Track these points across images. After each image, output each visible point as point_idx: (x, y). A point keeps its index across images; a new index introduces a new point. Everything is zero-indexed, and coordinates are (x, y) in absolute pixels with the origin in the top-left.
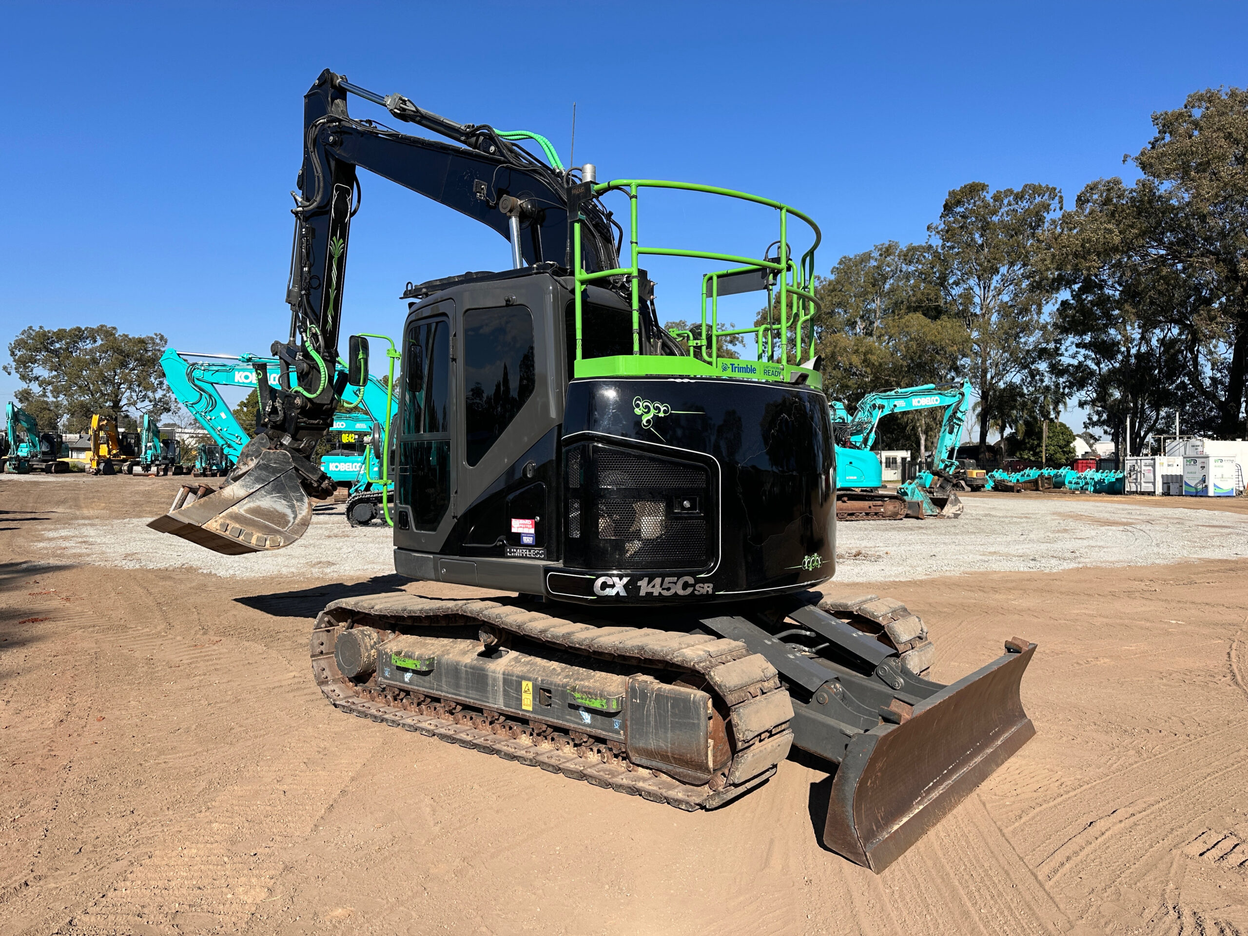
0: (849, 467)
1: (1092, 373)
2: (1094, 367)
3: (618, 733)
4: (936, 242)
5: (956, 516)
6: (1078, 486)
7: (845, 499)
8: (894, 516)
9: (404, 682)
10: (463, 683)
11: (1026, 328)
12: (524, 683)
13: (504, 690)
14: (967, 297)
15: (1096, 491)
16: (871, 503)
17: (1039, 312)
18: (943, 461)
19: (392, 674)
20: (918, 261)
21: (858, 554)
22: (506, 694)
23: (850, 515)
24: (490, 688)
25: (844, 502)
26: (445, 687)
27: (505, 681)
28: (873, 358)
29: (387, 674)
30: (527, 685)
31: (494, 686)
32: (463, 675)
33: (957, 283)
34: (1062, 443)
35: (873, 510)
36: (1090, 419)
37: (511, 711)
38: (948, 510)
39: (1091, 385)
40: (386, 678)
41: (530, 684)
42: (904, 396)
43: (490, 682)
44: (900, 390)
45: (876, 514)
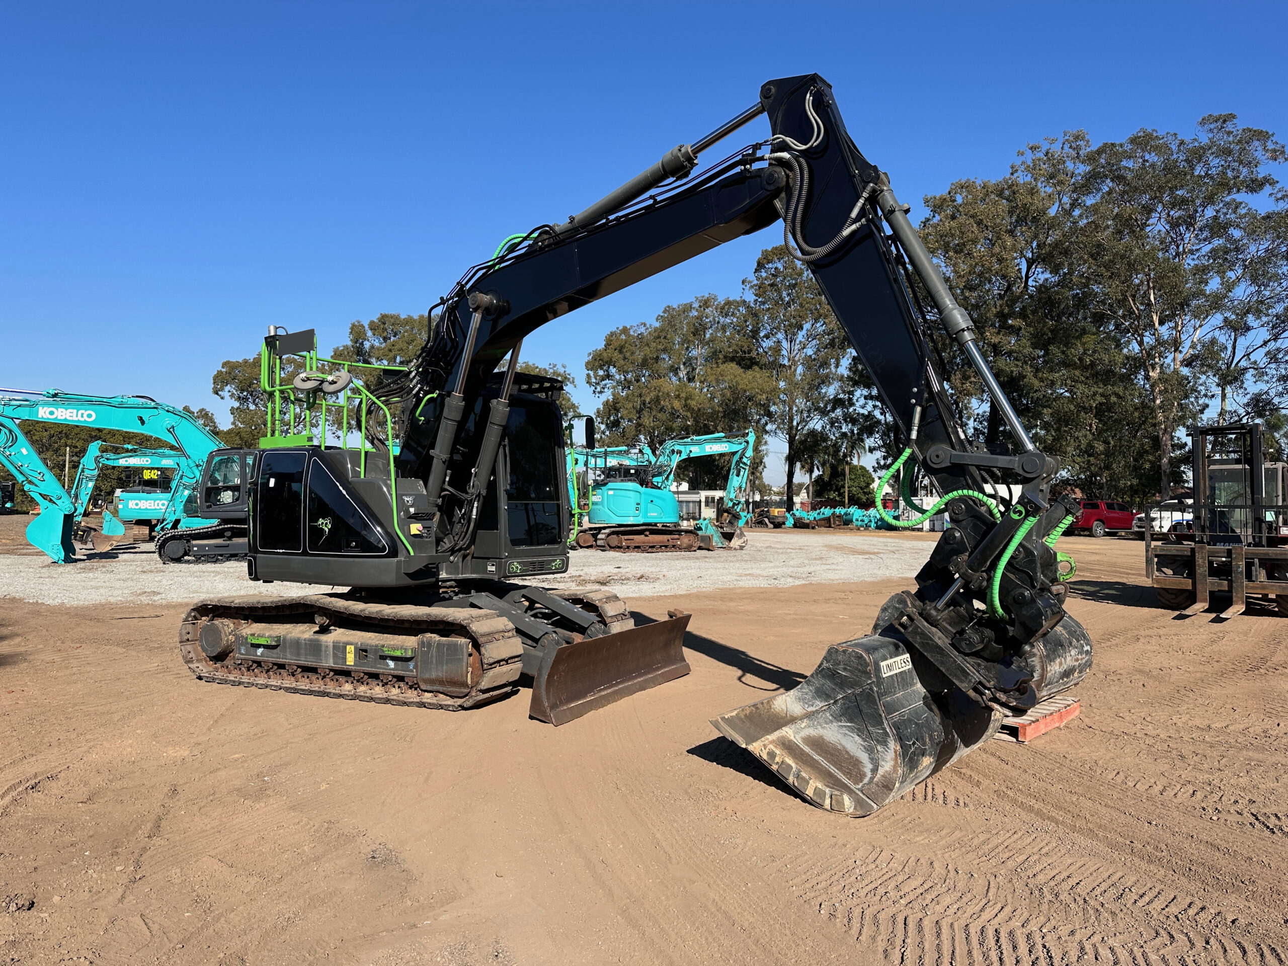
0: (650, 505)
1: (879, 422)
2: (882, 418)
3: (412, 671)
4: (750, 297)
5: (742, 548)
6: (864, 524)
7: (647, 533)
8: (689, 548)
9: (257, 655)
10: (303, 652)
11: (825, 380)
12: (348, 647)
13: (334, 653)
14: (777, 349)
15: (878, 528)
16: (669, 537)
17: (837, 366)
18: (731, 500)
19: (247, 650)
20: (733, 314)
21: (642, 577)
22: (335, 655)
23: (651, 547)
24: (323, 653)
25: (646, 536)
26: (289, 656)
27: (334, 646)
28: (692, 403)
29: (243, 651)
30: (350, 649)
31: (326, 651)
32: (303, 646)
33: (767, 337)
34: (863, 484)
35: (671, 543)
36: (878, 463)
37: (338, 667)
38: (735, 542)
39: (878, 432)
40: (242, 654)
41: (353, 647)
42: (699, 443)
43: (323, 649)
44: (695, 438)
45: (674, 546)
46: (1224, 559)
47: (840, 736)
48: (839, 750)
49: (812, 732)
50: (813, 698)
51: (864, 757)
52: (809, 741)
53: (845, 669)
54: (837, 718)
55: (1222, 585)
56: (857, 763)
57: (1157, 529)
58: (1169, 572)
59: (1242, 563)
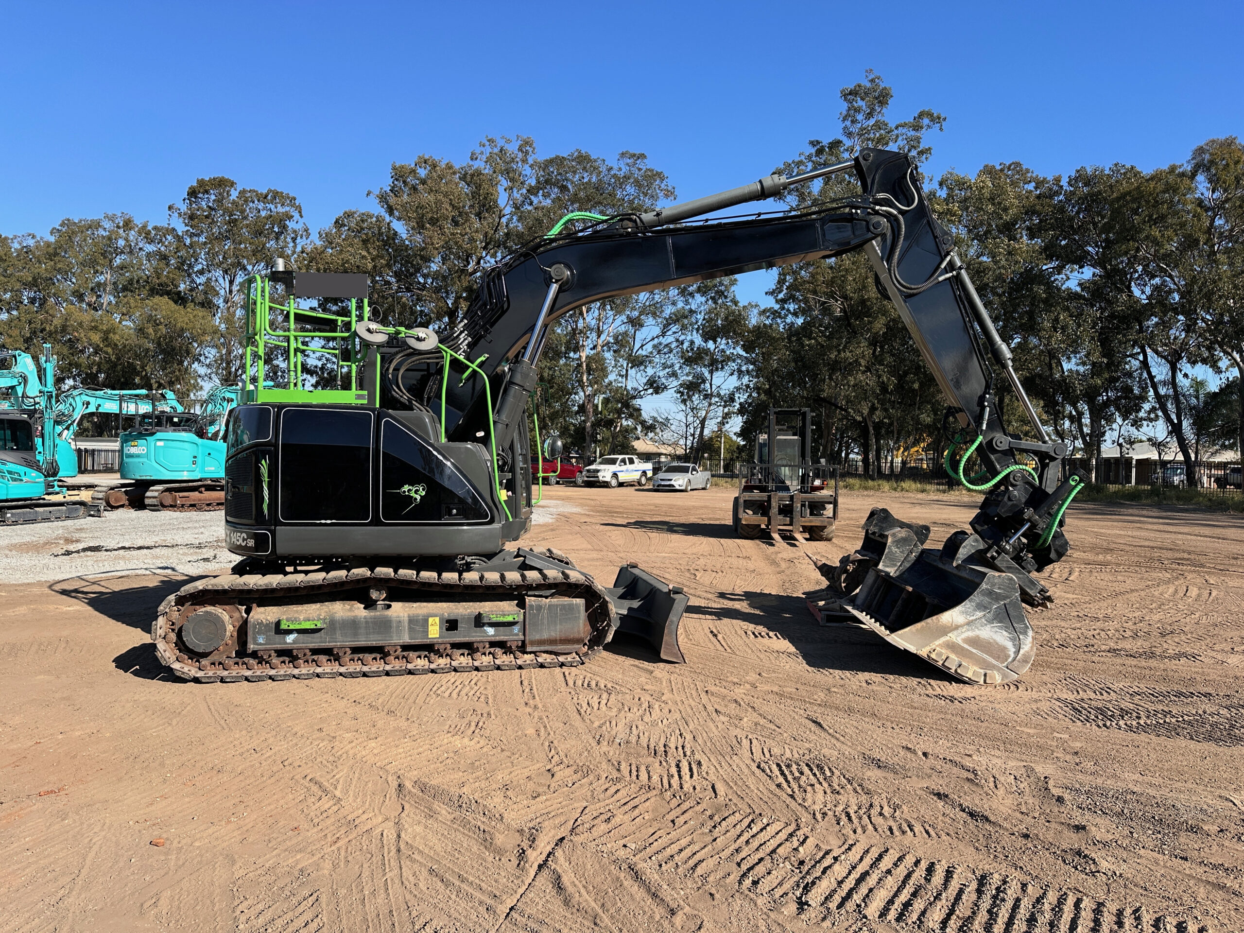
0: (207, 458)
3: (516, 635)
4: (178, 226)
7: (203, 489)
9: (286, 643)
10: (362, 631)
12: (431, 620)
13: (410, 628)
19: (268, 640)
22: (412, 630)
23: (208, 505)
24: (394, 629)
25: (201, 492)
26: (340, 638)
27: (411, 622)
29: (261, 641)
30: (434, 620)
31: (397, 627)
37: (417, 642)
40: (260, 644)
41: (437, 619)
43: (392, 625)
47: (992, 634)
48: (990, 643)
49: (970, 634)
50: (975, 610)
51: (1009, 645)
52: (966, 641)
53: (999, 588)
54: (990, 622)
55: (786, 520)
56: (1004, 649)
57: (601, 478)
58: (750, 512)
59: (799, 505)
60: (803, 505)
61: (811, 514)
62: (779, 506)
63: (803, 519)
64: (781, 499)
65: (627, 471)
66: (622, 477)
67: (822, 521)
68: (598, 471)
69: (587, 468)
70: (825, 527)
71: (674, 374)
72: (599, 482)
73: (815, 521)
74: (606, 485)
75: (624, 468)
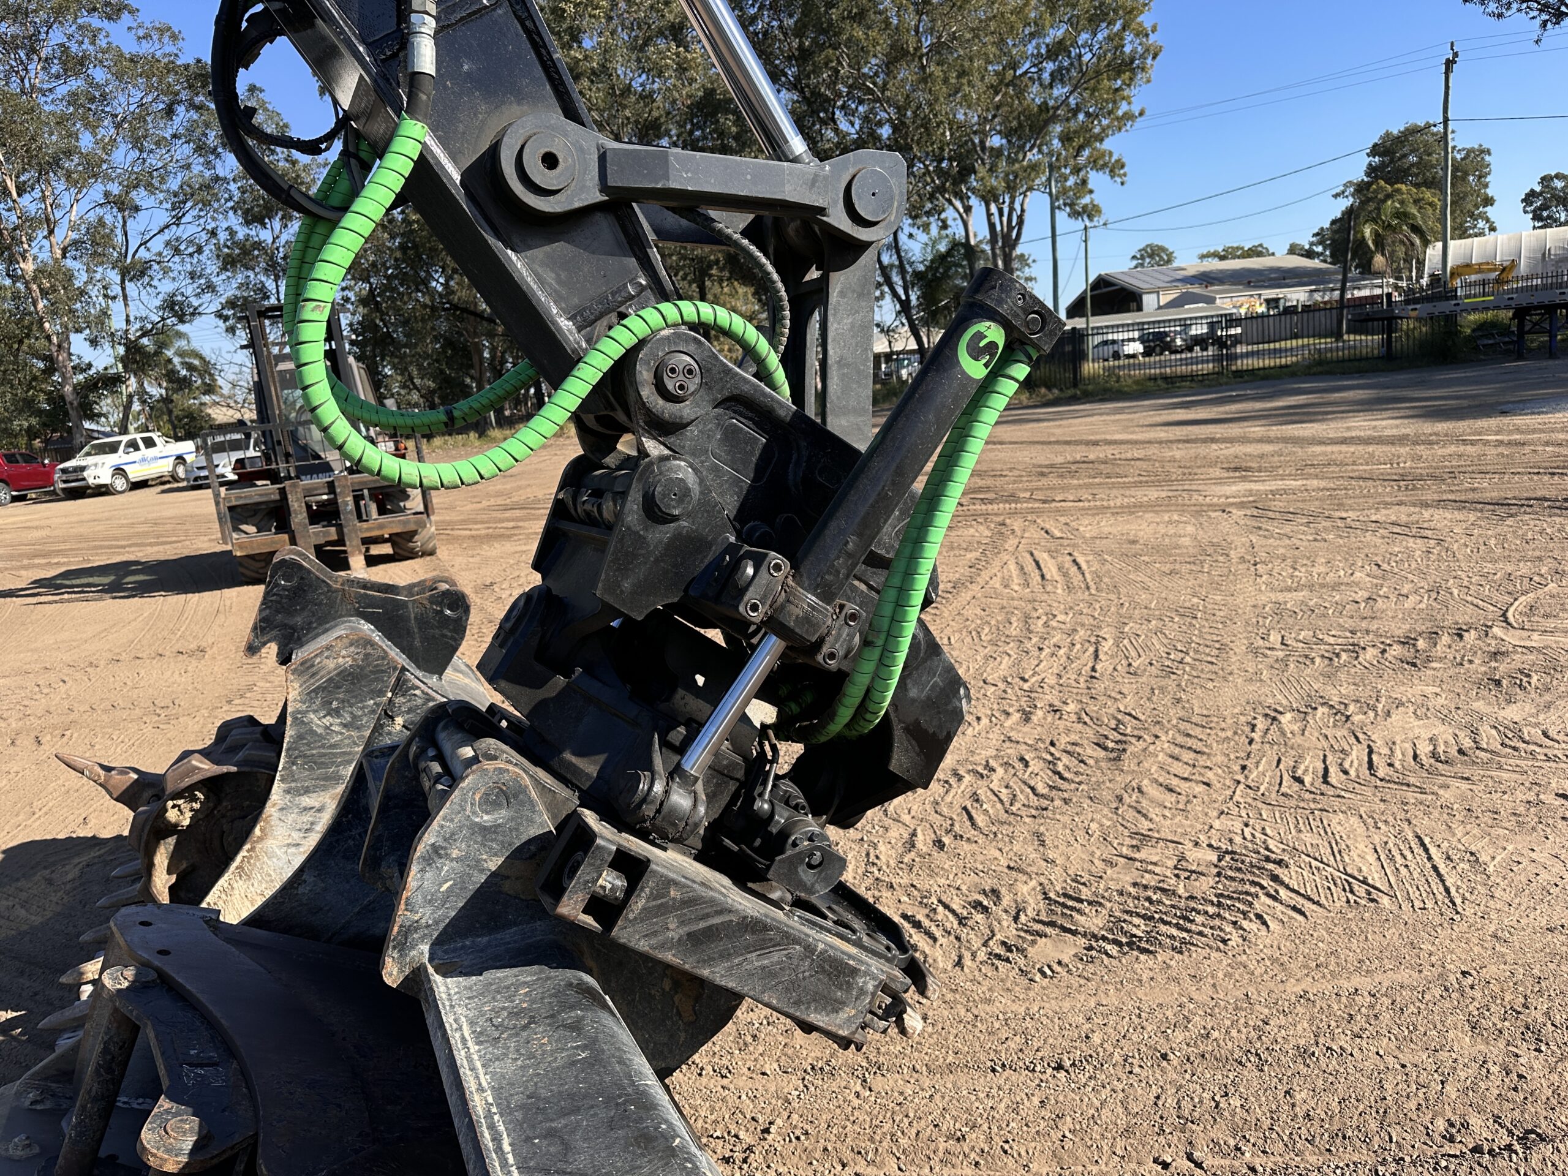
46: (325, 497)
55: (328, 533)
57: (91, 481)
58: (252, 529)
59: (350, 499)
60: (357, 499)
61: (382, 511)
62: (309, 507)
63: (365, 525)
64: (309, 492)
65: (144, 460)
66: (136, 473)
67: (405, 523)
68: (83, 469)
69: (61, 466)
70: (414, 533)
71: (211, 287)
72: (89, 487)
73: (391, 524)
74: (102, 491)
75: (135, 456)
